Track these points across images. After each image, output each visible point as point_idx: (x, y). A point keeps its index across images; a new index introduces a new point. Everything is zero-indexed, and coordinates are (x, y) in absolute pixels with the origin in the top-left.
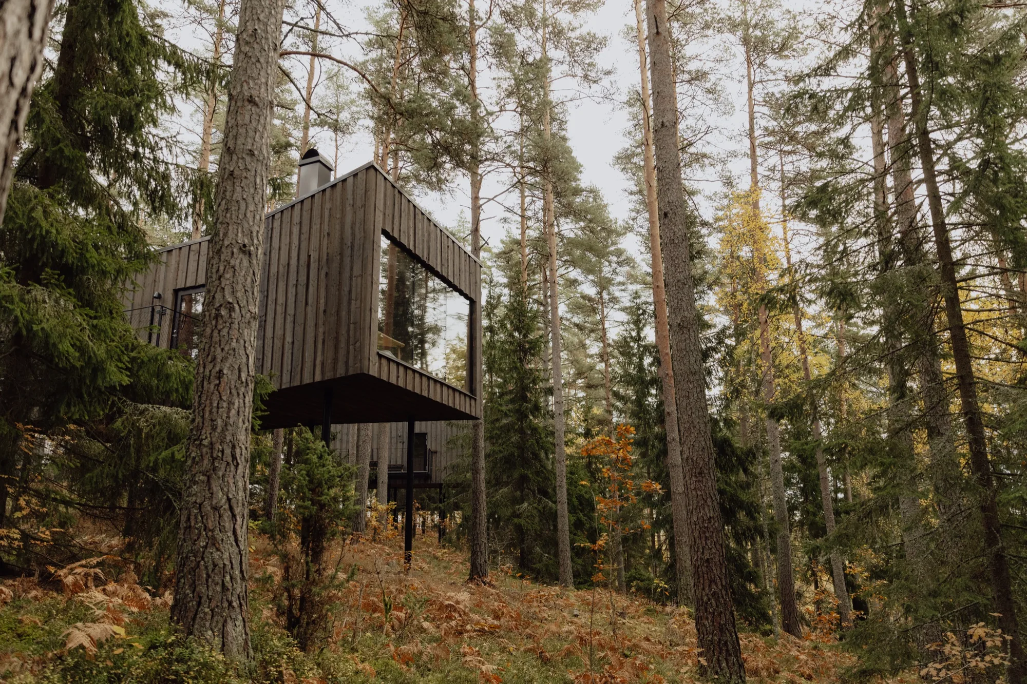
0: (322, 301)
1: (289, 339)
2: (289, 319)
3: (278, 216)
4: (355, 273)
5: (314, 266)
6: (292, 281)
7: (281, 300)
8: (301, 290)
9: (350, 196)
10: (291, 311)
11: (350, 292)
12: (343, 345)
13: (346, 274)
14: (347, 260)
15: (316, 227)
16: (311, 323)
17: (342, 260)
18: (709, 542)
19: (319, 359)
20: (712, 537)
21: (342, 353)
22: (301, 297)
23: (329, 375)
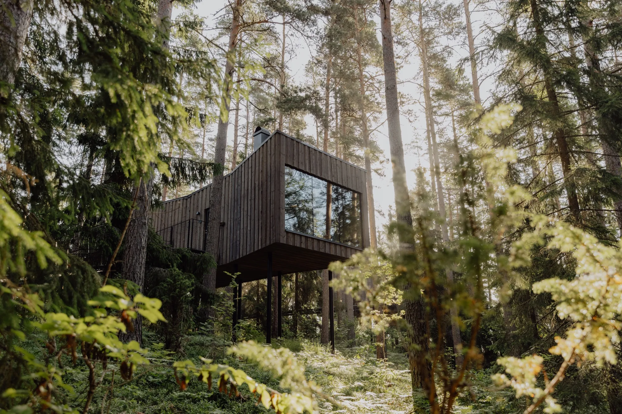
0: (260, 207)
1: (249, 228)
2: (249, 218)
3: (243, 165)
4: (272, 190)
5: (257, 188)
6: (249, 198)
7: (246, 209)
8: (253, 201)
9: (269, 150)
10: (249, 214)
11: (270, 200)
12: (268, 229)
13: (269, 191)
14: (269, 183)
15: (257, 168)
16: (256, 219)
17: (267, 183)
18: (412, 318)
19: (260, 237)
20: (413, 315)
21: (268, 232)
22: (253, 206)
23: (264, 246)
